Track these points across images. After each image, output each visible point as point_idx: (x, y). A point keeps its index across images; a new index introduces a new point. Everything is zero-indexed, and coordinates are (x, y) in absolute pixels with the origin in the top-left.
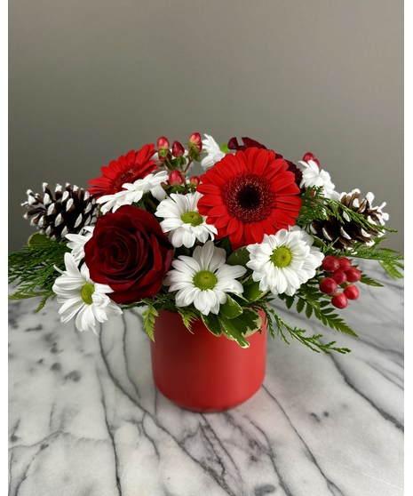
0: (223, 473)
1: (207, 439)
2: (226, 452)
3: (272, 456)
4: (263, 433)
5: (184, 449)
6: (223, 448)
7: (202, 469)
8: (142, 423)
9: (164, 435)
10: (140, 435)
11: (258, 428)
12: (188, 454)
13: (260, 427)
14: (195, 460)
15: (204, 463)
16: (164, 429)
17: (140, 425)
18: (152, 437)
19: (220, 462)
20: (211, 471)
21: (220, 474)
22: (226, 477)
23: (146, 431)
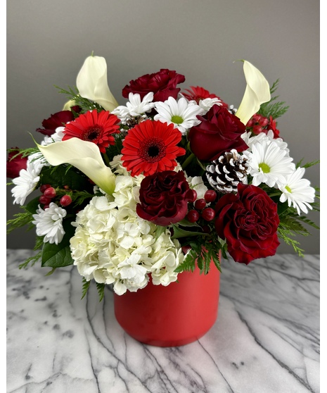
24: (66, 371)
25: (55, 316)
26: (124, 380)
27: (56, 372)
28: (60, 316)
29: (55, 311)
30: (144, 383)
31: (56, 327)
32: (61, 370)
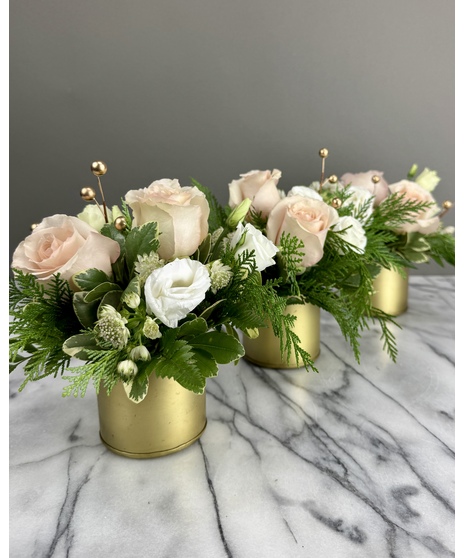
0: (346, 473)
1: (318, 438)
2: (344, 451)
3: (405, 456)
4: (386, 431)
5: (290, 449)
6: (340, 448)
7: (317, 470)
8: (233, 422)
9: (262, 434)
10: (232, 434)
11: (379, 427)
12: (297, 454)
13: (382, 425)
14: (306, 460)
15: (318, 463)
16: (261, 428)
17: (231, 424)
18: (248, 436)
19: (338, 462)
20: (330, 472)
21: (342, 475)
22: (350, 479)
23: (240, 430)
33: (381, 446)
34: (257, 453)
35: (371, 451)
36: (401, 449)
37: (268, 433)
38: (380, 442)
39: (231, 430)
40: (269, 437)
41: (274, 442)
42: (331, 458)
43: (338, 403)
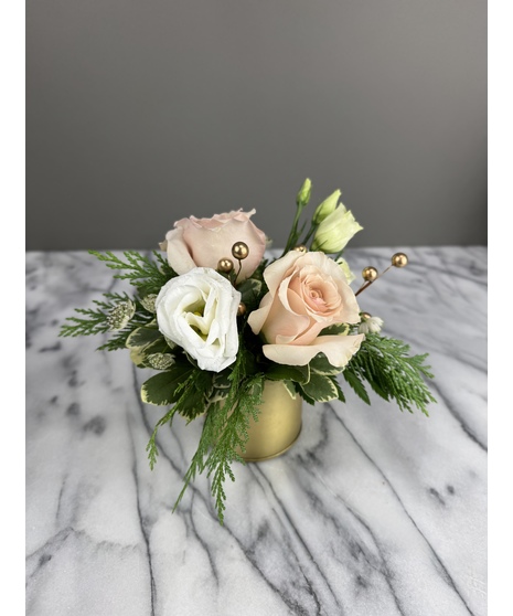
0: (319, 613)
2: (318, 568)
3: (388, 576)
4: (368, 528)
5: (255, 565)
6: (314, 561)
7: (284, 606)
8: (190, 512)
9: (223, 534)
10: (187, 536)
11: (360, 520)
12: (262, 574)
13: (362, 517)
14: (271, 586)
15: (286, 593)
17: (188, 516)
18: (207, 540)
19: (311, 592)
20: (300, 611)
23: (197, 528)
24: (85, 523)
25: (73, 383)
26: (205, 546)
27: (63, 527)
28: (83, 383)
29: (74, 373)
30: (249, 553)
31: (73, 410)
32: (74, 519)
33: (361, 556)
34: (215, 573)
35: (349, 568)
36: (384, 562)
37: (231, 533)
38: (361, 550)
39: (187, 527)
40: (232, 541)
41: (236, 552)
42: (302, 582)
43: (313, 475)
